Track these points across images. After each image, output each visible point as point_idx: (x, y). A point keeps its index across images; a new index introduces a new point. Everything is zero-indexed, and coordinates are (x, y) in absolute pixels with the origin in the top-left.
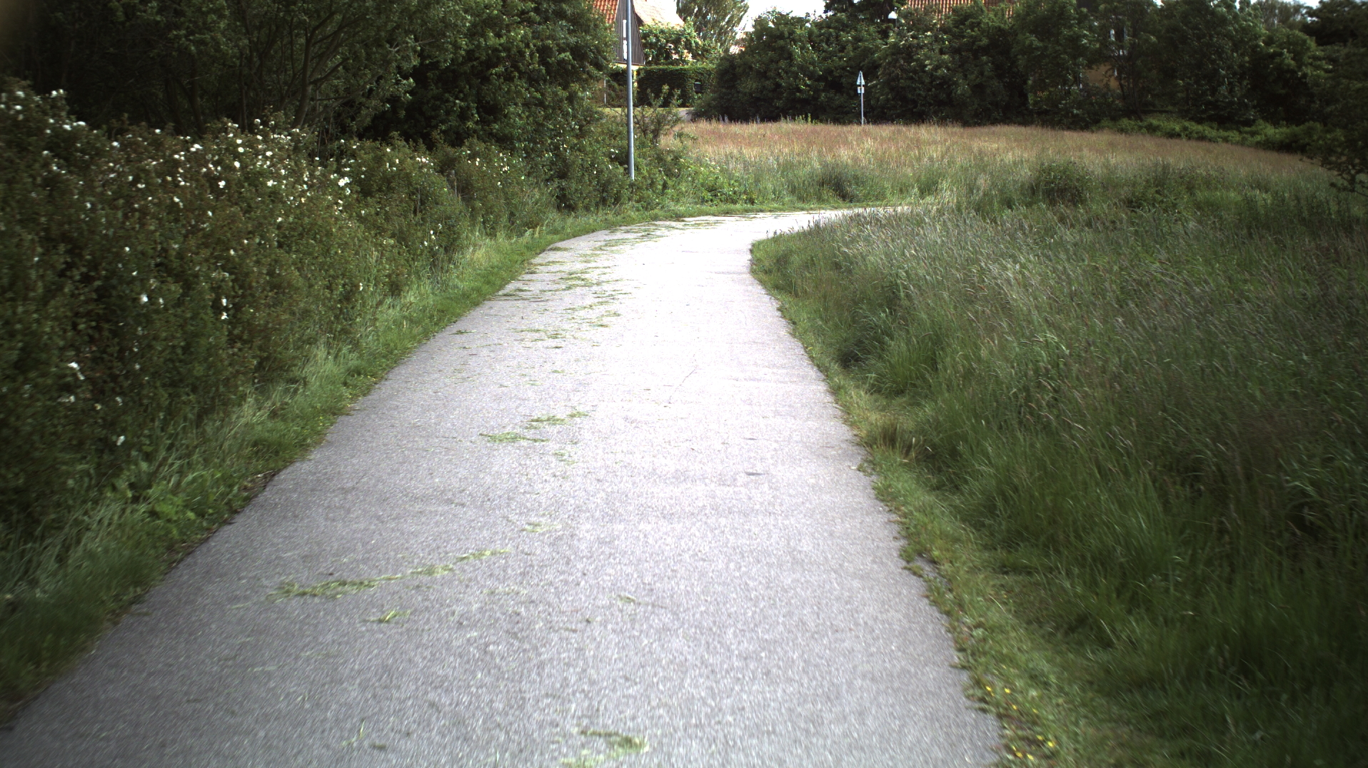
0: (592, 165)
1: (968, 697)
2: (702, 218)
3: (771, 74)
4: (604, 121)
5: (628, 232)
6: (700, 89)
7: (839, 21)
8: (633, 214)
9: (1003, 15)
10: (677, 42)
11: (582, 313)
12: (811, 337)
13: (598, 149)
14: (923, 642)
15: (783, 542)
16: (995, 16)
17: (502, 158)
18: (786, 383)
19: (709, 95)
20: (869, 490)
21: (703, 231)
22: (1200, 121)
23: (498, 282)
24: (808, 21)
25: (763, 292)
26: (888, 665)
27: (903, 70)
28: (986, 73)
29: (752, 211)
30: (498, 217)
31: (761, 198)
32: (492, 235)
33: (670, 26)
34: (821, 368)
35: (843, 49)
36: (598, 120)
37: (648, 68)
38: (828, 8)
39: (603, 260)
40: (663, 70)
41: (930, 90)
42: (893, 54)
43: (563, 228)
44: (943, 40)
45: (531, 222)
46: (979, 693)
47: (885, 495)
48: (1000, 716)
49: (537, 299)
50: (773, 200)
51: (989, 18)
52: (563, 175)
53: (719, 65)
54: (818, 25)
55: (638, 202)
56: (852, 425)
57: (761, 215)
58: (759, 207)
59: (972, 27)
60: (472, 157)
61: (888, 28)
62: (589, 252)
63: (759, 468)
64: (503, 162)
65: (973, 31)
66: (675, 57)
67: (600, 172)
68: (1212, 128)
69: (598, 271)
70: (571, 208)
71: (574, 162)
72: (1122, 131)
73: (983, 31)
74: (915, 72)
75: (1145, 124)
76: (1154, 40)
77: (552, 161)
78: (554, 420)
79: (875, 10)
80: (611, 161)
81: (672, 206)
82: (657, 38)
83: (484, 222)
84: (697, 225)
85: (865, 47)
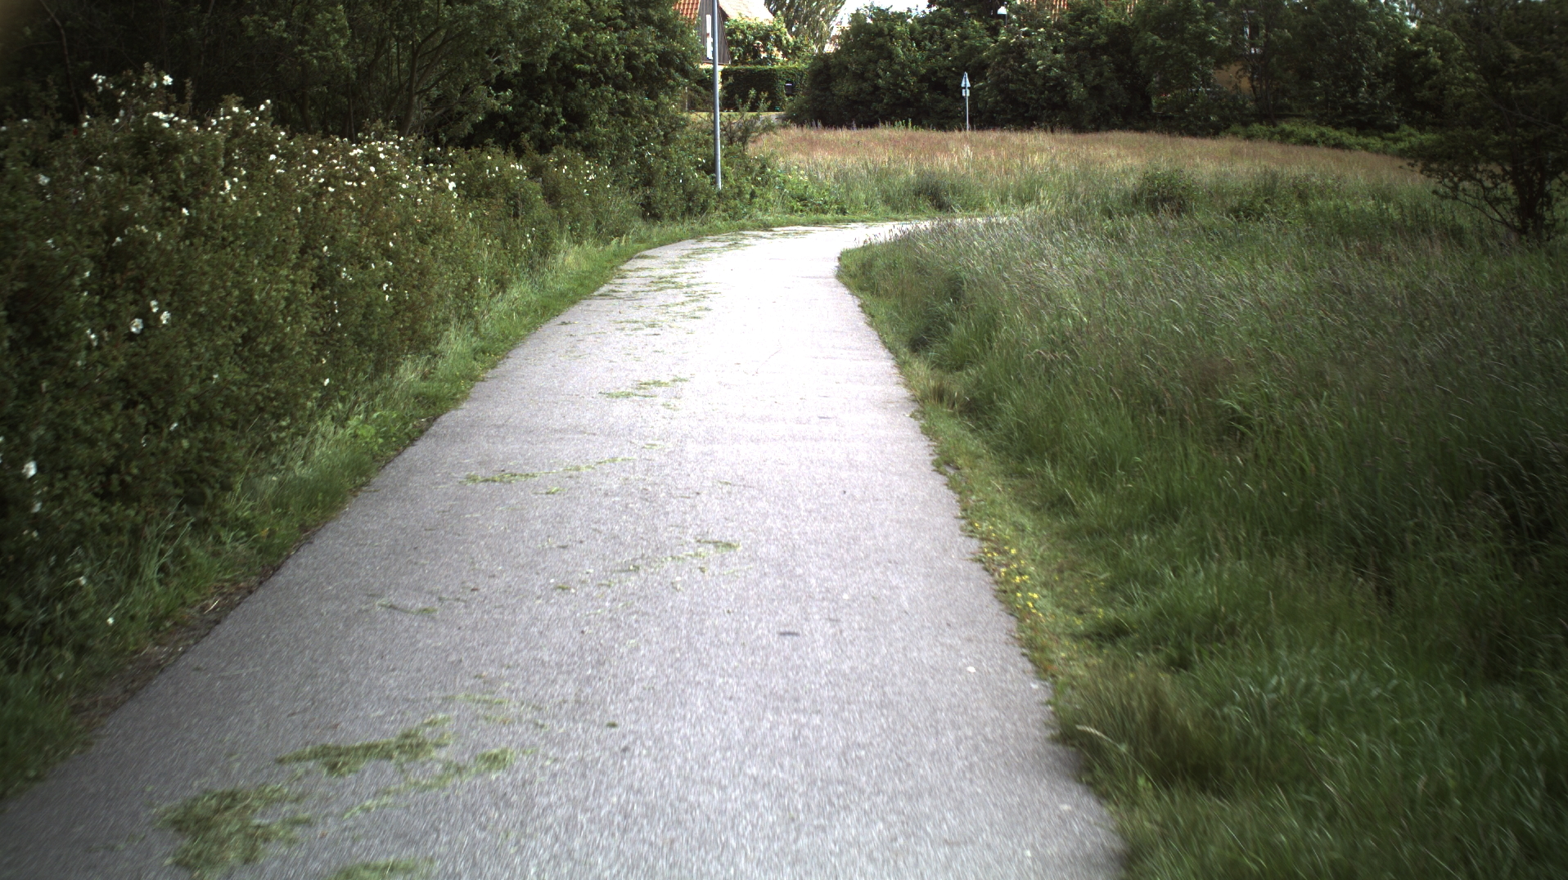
0: (678, 173)
1: (962, 531)
3: (869, 75)
4: (688, 128)
5: (715, 241)
6: (791, 91)
7: (943, 16)
8: (720, 224)
9: (1124, 10)
10: (765, 38)
11: (676, 309)
13: (683, 157)
14: (938, 506)
15: (844, 456)
16: (1115, 11)
17: (589, 166)
18: (859, 360)
19: (801, 96)
20: (917, 428)
21: (791, 241)
22: (1337, 127)
23: (592, 285)
24: (910, 17)
26: (910, 516)
27: (1014, 71)
28: (1106, 74)
29: (843, 221)
30: (585, 225)
31: (852, 208)
32: (580, 244)
33: (758, 22)
35: (948, 48)
36: (684, 126)
37: (735, 68)
39: (691, 267)
40: (751, 71)
41: (1043, 93)
42: (1002, 53)
43: (649, 237)
44: (1058, 38)
45: (617, 231)
48: (981, 539)
49: (630, 298)
50: (865, 209)
51: (1108, 14)
52: (648, 183)
53: (812, 65)
54: (921, 21)
55: (724, 211)
56: (911, 388)
57: (853, 225)
58: (851, 217)
59: (1089, 23)
60: (560, 164)
61: (998, 24)
62: (677, 260)
63: (830, 414)
64: (590, 172)
65: (1090, 27)
66: (764, 55)
67: (686, 180)
68: (1351, 134)
69: (687, 276)
70: (657, 217)
71: (658, 170)
72: (1249, 137)
73: (1101, 28)
74: (1026, 74)
75: (1277, 129)
76: (1290, 37)
77: (637, 169)
78: (659, 383)
79: (982, 4)
80: (699, 167)
81: (760, 215)
82: (744, 34)
83: (571, 230)
84: (785, 234)
85: (972, 46)
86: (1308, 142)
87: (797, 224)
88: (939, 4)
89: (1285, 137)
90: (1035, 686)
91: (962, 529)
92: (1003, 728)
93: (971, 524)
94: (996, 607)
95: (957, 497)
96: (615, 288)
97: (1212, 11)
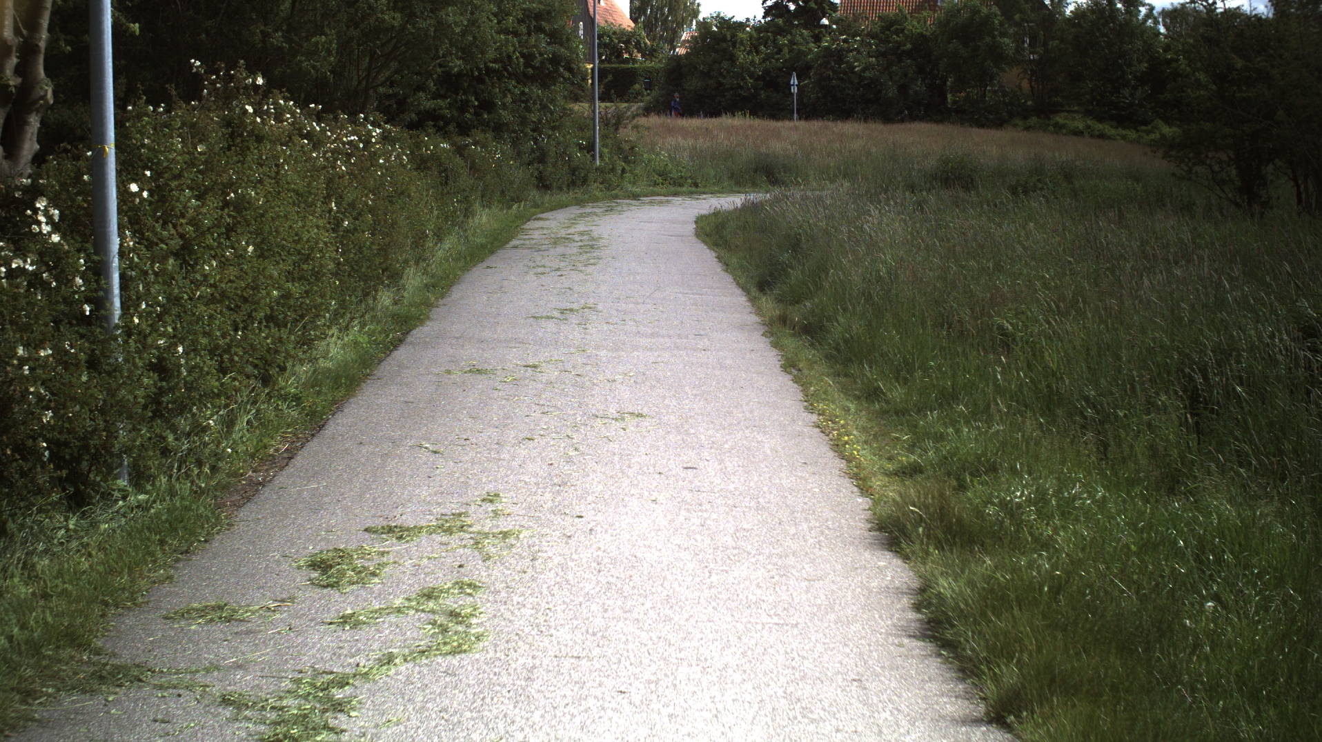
0: (564, 153)
2: (654, 198)
3: (714, 74)
4: (573, 117)
5: (595, 207)
6: (649, 86)
7: (776, 25)
8: (598, 193)
10: (627, 42)
11: (574, 258)
12: (739, 273)
13: (569, 139)
15: (715, 360)
16: (918, 23)
19: (657, 92)
20: (767, 343)
21: (656, 209)
22: (1100, 120)
23: (504, 240)
24: (748, 26)
25: (705, 247)
26: (766, 399)
27: (834, 71)
29: (696, 193)
30: (492, 193)
31: (704, 183)
32: (490, 207)
33: (622, 28)
34: (744, 289)
35: (780, 51)
36: (569, 115)
37: (602, 66)
38: (766, 14)
39: (580, 227)
40: (616, 69)
41: (858, 90)
42: (825, 57)
43: (543, 203)
44: (870, 45)
45: (517, 198)
46: (810, 408)
48: (819, 414)
49: (536, 249)
50: (714, 184)
52: (541, 161)
53: (667, 65)
54: (758, 29)
55: (602, 183)
56: (761, 316)
57: (704, 196)
58: (703, 190)
59: (897, 33)
60: (475, 144)
61: (821, 33)
62: (566, 221)
64: (499, 152)
65: (898, 36)
66: (626, 56)
67: (571, 159)
68: (1111, 126)
69: (578, 233)
70: (548, 187)
71: (550, 150)
72: (1027, 128)
73: (907, 37)
74: (845, 73)
75: (1052, 122)
76: (1063, 46)
77: (532, 149)
78: (571, 310)
79: (808, 16)
80: (581, 147)
81: (630, 187)
82: (611, 38)
83: (482, 197)
84: (651, 203)
85: (799, 50)
86: (1077, 133)
87: (659, 195)
88: (773, 15)
89: (1059, 128)
90: (860, 500)
91: (806, 408)
92: (839, 522)
93: (812, 405)
94: (831, 454)
95: (801, 388)
96: (522, 242)
97: (1001, 24)
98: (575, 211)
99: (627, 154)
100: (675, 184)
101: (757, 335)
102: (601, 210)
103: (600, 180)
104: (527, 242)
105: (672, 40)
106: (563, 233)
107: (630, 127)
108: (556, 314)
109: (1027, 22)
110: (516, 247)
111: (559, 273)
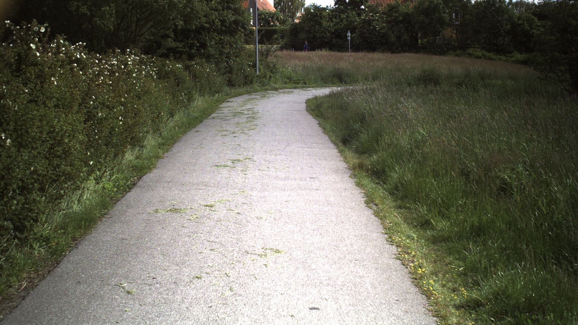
0: (242, 68)
1: (387, 241)
2: (285, 90)
3: (312, 31)
4: (246, 51)
5: (256, 95)
6: (282, 37)
7: (340, 9)
8: (258, 88)
9: (409, 7)
12: (331, 134)
14: (372, 227)
15: (324, 198)
16: (405, 7)
17: (207, 65)
18: (322, 149)
19: (285, 40)
20: (353, 183)
22: (489, 51)
23: (208, 114)
24: (328, 9)
25: (312, 117)
26: (360, 232)
27: (367, 30)
28: (402, 31)
29: (305, 87)
30: (205, 89)
31: (309, 82)
32: (203, 96)
33: (270, 11)
34: (335, 144)
35: (342, 21)
36: (244, 50)
37: (261, 28)
38: (336, 4)
39: (249, 106)
40: (267, 29)
41: (378, 38)
42: (363, 23)
43: (230, 93)
44: (383, 18)
45: (218, 91)
46: (390, 240)
47: (359, 185)
48: (397, 246)
49: (224, 119)
50: (314, 83)
51: (403, 9)
52: (230, 72)
53: (290, 27)
54: (332, 11)
55: (260, 83)
56: (347, 163)
57: (309, 89)
58: (308, 86)
59: (396, 12)
61: (361, 12)
62: (242, 103)
63: (314, 176)
64: (208, 68)
65: (396, 14)
67: (245, 71)
68: (494, 54)
70: (233, 85)
71: (234, 67)
72: (457, 55)
73: (400, 14)
74: (372, 31)
75: (467, 52)
76: (471, 18)
77: (226, 66)
78: (238, 160)
79: (355, 5)
80: (249, 66)
81: (273, 85)
82: (265, 16)
83: (200, 91)
84: (284, 93)
85: (351, 20)
86: (478, 57)
87: (287, 88)
88: (339, 4)
89: (470, 55)
93: (390, 237)
94: (414, 289)
95: (380, 221)
96: (218, 115)
97: (443, 8)
98: (246, 97)
99: (273, 69)
100: (295, 83)
101: (346, 176)
102: (259, 96)
103: (259, 81)
104: (221, 115)
105: (293, 16)
106: (239, 110)
107: (273, 56)
108: (229, 163)
109: (455, 7)
110: (214, 118)
111: (234, 135)
